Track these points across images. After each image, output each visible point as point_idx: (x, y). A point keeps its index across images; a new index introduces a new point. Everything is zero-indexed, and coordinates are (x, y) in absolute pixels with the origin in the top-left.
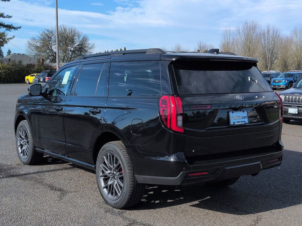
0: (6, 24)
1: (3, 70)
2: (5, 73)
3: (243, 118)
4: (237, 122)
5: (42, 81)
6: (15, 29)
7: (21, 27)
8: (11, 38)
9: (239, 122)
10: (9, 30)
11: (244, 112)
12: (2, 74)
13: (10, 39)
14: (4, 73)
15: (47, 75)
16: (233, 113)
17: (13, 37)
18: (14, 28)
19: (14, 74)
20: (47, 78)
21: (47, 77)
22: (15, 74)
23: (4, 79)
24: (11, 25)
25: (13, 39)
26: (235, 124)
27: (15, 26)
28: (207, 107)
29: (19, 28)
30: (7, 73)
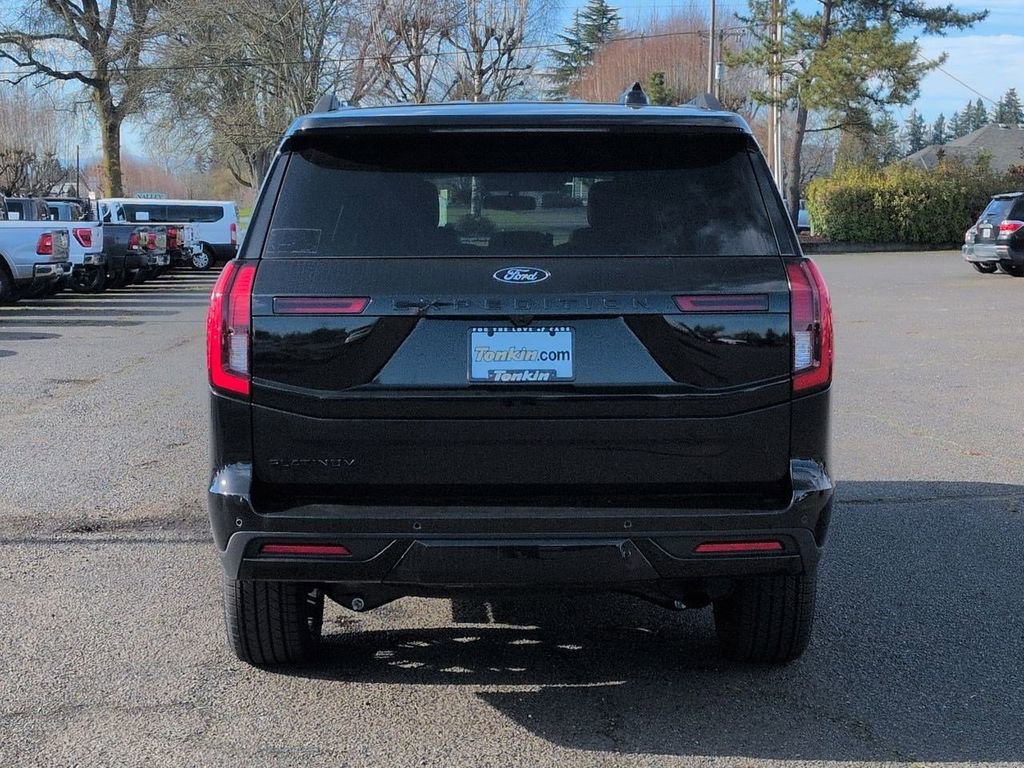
0: (927, 7)
1: (906, 198)
2: (913, 207)
3: (544, 356)
4: (508, 372)
5: (988, 236)
6: (964, 23)
7: (986, 12)
8: (933, 65)
9: (518, 372)
10: (939, 32)
11: (553, 334)
12: (900, 211)
13: (928, 68)
14: (908, 209)
15: (1008, 212)
16: (491, 334)
17: (942, 60)
18: (960, 21)
19: (950, 210)
20: (1006, 223)
21: (1010, 218)
22: (955, 210)
23: (908, 234)
24: (949, 9)
25: (942, 66)
26: (497, 379)
27: (964, 13)
28: (347, 306)
29: (980, 19)
30: (921, 207)
